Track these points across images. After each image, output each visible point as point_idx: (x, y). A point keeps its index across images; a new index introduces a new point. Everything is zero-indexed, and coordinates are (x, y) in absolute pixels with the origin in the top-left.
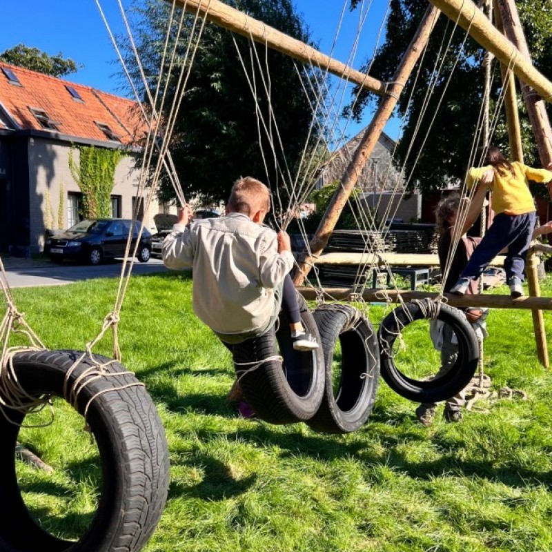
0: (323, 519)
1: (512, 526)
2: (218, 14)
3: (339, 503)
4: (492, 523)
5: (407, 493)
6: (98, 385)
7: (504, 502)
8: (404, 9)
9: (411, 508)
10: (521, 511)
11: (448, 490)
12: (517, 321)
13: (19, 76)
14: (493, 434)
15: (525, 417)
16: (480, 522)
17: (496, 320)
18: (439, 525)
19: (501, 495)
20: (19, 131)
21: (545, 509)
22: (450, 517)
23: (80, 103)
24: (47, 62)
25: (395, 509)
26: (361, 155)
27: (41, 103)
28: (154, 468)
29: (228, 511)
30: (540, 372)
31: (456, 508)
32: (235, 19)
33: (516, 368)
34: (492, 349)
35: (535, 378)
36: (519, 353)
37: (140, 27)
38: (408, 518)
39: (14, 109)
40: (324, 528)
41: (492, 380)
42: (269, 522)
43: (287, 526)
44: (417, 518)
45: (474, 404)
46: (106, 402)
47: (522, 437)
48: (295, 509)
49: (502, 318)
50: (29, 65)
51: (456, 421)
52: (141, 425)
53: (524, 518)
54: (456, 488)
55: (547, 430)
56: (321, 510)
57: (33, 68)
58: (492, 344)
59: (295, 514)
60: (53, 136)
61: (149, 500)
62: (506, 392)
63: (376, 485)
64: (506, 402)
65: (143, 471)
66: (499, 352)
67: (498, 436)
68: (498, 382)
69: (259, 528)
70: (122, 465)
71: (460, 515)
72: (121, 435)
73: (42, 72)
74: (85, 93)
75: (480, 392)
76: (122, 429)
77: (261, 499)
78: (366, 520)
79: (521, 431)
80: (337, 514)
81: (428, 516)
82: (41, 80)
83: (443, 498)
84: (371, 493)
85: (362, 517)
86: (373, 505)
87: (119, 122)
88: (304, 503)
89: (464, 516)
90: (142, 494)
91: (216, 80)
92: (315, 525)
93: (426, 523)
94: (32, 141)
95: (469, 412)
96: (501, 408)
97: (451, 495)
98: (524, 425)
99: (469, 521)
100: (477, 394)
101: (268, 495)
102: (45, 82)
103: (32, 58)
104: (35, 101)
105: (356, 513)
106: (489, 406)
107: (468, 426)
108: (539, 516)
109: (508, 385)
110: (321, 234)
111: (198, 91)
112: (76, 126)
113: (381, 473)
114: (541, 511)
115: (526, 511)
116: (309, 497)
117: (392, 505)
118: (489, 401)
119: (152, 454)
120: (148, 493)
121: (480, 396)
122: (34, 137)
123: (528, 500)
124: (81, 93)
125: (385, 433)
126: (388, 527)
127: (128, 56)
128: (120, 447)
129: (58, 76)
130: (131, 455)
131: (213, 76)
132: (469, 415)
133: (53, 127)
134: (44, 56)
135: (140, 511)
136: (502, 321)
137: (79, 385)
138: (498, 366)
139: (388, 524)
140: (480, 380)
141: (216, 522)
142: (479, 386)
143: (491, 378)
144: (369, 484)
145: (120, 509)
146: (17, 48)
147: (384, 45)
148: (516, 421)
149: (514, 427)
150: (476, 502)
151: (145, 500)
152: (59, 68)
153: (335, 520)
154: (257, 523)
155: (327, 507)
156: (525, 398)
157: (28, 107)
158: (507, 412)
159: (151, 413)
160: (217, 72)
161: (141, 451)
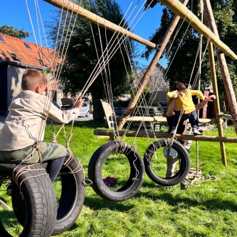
0: (127, 232)
1: (207, 235)
2: (85, 15)
3: (134, 225)
4: (199, 234)
5: (163, 220)
6: (26, 175)
7: (205, 225)
8: (169, 13)
9: (165, 227)
10: (212, 229)
11: (181, 219)
12: (215, 147)
13: (4, 38)
14: (201, 195)
15: (215, 188)
16: (194, 233)
17: (205, 146)
18: (176, 234)
19: (203, 222)
20: (3, 62)
21: (222, 228)
22: (181, 231)
23: (30, 50)
24: (17, 32)
25: (158, 227)
26: (147, 75)
27: (13, 50)
28: (48, 212)
29: (86, 227)
30: (223, 169)
31: (184, 227)
32: (92, 17)
33: (213, 167)
34: (203, 158)
35: (221, 171)
36: (215, 160)
37: (57, 18)
38: (163, 231)
39: (2, 52)
40: (127, 235)
41: (202, 172)
42: (103, 233)
43: (110, 234)
44: (167, 231)
45: (194, 182)
46: (28, 183)
47: (213, 197)
48: (115, 227)
49: (208, 145)
50: (9, 34)
51: (186, 189)
52: (44, 193)
53: (212, 232)
54: (184, 218)
55: (224, 194)
56: (126, 227)
57: (11, 35)
58: (203, 156)
59: (115, 229)
60: (18, 64)
61: (45, 226)
62: (208, 177)
63: (150, 217)
64: (208, 181)
65: (42, 213)
66: (206, 160)
67: (203, 196)
68: (205, 173)
69: (99, 235)
70: (33, 211)
71: (186, 230)
72: (33, 198)
73: (14, 37)
74: (32, 46)
75: (197, 177)
76: (34, 195)
77: (101, 222)
78: (145, 232)
79: (213, 194)
80: (133, 229)
81: (172, 231)
82: (14, 40)
83: (179, 223)
84: (148, 220)
85: (144, 231)
86: (149, 225)
87: (47, 58)
88: (118, 224)
89: (187, 231)
90: (42, 223)
91: (88, 41)
92: (123, 234)
93: (171, 233)
94: (9, 66)
95: (192, 185)
96: (205, 184)
97: (182, 221)
98: (215, 192)
99: (189, 233)
100: (196, 178)
101: (103, 221)
102: (15, 41)
103: (11, 30)
104: (11, 49)
105: (141, 229)
106: (201, 183)
107: (191, 192)
108: (219, 231)
109: (209, 174)
110: (130, 108)
111: (80, 46)
112: (28, 60)
113: (153, 212)
114: (220, 229)
115: (214, 229)
116: (121, 222)
117: (157, 225)
118: (201, 181)
119: (48, 206)
120: (45, 223)
121: (197, 178)
122: (10, 65)
123: (215, 224)
124: (31, 46)
125: (155, 194)
126: (154, 235)
127: (51, 31)
128: (32, 203)
129: (21, 38)
130: (37, 206)
131: (87, 40)
132: (192, 187)
133: (18, 60)
134: (16, 30)
135: (41, 230)
136: (208, 146)
137: (18, 175)
138: (205, 166)
139: (155, 234)
140: (197, 172)
141: (80, 232)
142: (196, 174)
143: (202, 171)
144: (147, 216)
145: (31, 229)
146: (4, 26)
147: (160, 28)
148: (211, 190)
149: (211, 192)
150: (192, 225)
151: (43, 226)
152: (22, 35)
153: (132, 232)
154: (98, 233)
155: (128, 226)
156: (216, 180)
157: (8, 52)
158: (208, 185)
159: (49, 188)
160: (88, 38)
161: (42, 205)
